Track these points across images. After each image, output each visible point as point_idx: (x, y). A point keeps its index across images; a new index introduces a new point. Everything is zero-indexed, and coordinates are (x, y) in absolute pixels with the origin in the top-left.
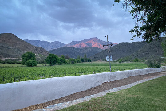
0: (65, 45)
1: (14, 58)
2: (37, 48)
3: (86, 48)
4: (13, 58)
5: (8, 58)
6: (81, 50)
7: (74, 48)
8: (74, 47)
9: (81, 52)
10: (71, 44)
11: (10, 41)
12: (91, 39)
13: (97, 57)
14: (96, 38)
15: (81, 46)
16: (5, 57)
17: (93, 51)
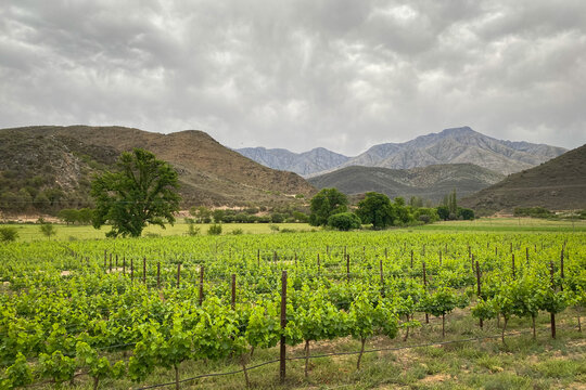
0: (348, 159)
1: (238, 205)
2: (278, 173)
3: (433, 170)
4: (237, 208)
5: (225, 208)
6: (411, 177)
7: (384, 170)
8: (381, 166)
9: (412, 183)
10: (368, 154)
11: (201, 155)
12: (446, 132)
13: (491, 202)
14: (467, 128)
15: (409, 161)
16: (218, 205)
17: (459, 179)
